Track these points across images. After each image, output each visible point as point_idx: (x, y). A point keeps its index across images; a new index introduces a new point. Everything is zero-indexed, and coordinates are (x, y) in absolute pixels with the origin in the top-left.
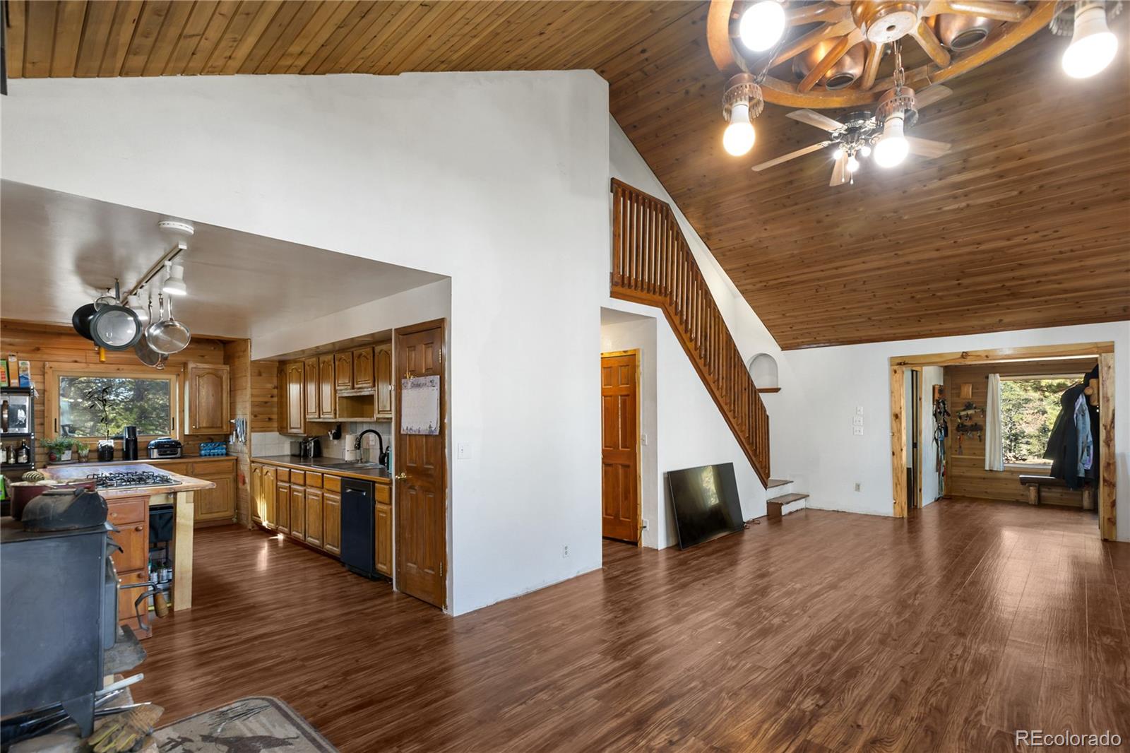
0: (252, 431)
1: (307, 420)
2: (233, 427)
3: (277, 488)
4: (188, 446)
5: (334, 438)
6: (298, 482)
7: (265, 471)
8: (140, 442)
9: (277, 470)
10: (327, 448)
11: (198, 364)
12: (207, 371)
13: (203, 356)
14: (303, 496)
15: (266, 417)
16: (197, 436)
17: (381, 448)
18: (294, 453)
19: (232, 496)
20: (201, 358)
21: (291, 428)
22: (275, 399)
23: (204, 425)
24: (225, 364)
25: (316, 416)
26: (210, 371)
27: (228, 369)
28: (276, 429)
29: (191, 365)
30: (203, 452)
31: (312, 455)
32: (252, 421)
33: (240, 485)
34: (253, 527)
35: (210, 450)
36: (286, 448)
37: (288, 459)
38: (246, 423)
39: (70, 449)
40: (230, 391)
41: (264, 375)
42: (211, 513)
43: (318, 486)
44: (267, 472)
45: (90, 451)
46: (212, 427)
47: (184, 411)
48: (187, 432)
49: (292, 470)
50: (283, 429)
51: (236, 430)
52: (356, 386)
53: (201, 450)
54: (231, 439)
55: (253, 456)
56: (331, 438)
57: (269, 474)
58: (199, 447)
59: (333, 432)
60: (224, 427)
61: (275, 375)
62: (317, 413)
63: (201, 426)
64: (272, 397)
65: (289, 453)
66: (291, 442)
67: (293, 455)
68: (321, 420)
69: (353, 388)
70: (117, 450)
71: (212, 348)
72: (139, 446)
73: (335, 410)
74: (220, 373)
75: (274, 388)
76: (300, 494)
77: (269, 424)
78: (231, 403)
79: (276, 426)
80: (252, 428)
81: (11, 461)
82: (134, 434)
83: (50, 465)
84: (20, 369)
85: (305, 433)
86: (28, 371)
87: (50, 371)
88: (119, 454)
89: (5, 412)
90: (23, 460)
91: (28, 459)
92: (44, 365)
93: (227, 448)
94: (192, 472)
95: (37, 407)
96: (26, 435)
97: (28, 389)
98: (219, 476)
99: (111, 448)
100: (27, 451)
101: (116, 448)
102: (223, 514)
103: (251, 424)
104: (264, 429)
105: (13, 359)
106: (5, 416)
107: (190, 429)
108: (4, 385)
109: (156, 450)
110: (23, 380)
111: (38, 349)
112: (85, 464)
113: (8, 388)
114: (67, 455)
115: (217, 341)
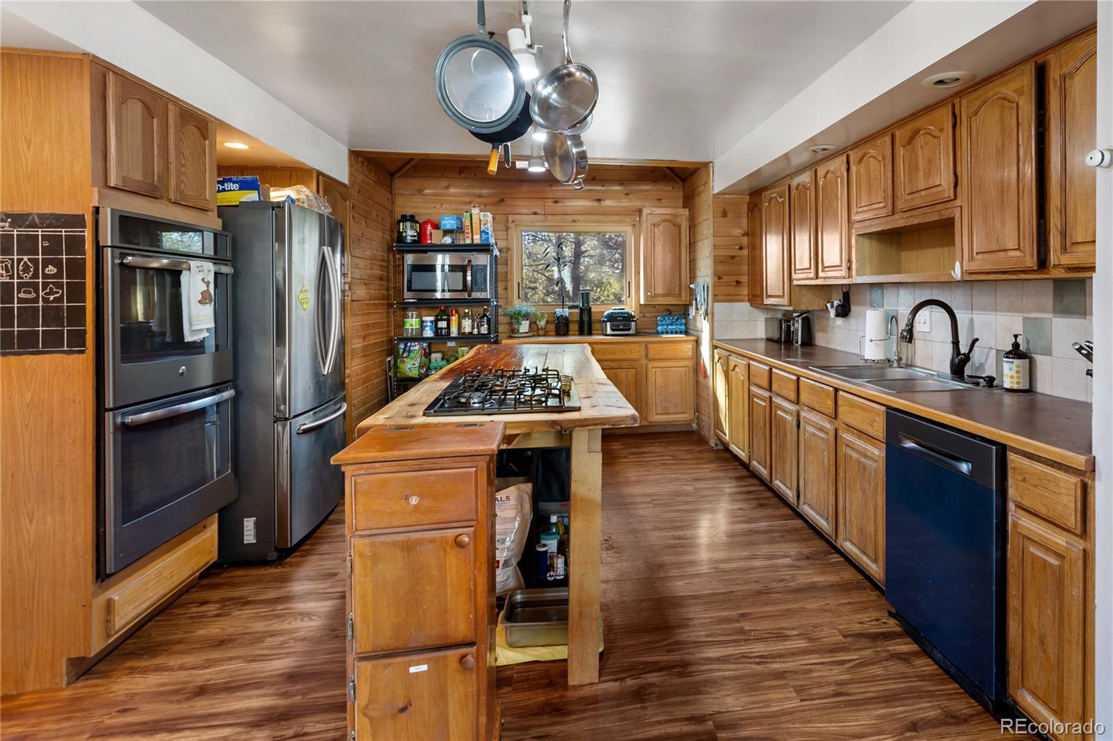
0: (715, 301)
1: (794, 283)
2: (692, 293)
3: (751, 396)
4: (644, 319)
5: (838, 315)
6: (785, 392)
7: (732, 365)
8: (595, 312)
9: (749, 364)
10: (824, 330)
11: (654, 209)
12: (664, 217)
13: (660, 200)
14: (795, 423)
15: (734, 278)
16: (654, 306)
17: (956, 343)
18: (770, 336)
19: (692, 393)
20: (658, 201)
21: (768, 296)
22: (745, 252)
24: (684, 207)
25: (812, 275)
26: (667, 217)
27: (688, 214)
28: (747, 298)
29: (646, 211)
30: (660, 328)
31: (799, 342)
32: (715, 286)
33: (701, 379)
34: (716, 445)
35: (667, 325)
36: (759, 328)
37: (762, 346)
38: (708, 288)
39: (527, 320)
40: (690, 244)
41: (730, 215)
42: (667, 414)
43: (825, 411)
44: (735, 366)
45: (547, 322)
46: (669, 295)
47: (639, 273)
48: (642, 302)
49: (774, 370)
50: (756, 297)
51: (696, 299)
52: (902, 207)
53: (658, 325)
54: (690, 312)
55: (716, 338)
56: (832, 315)
57: (737, 369)
58: (657, 321)
59: (836, 303)
60: (683, 295)
61: (746, 216)
62: (813, 270)
63: (656, 293)
64: (741, 248)
65: (763, 336)
66: (766, 318)
67: (769, 340)
68: (819, 282)
69: (893, 212)
70: (573, 322)
71: (670, 188)
72: (594, 318)
74: (679, 220)
75: (743, 235)
76: (789, 418)
77: (738, 291)
78: (690, 261)
79: (746, 293)
80: (715, 295)
81: (475, 332)
82: (588, 303)
83: (511, 337)
84: (482, 222)
85: (790, 305)
86: (489, 225)
87: (512, 226)
88: (574, 327)
89: (469, 273)
90: (484, 330)
91: (489, 329)
92: (507, 219)
93: (686, 324)
94: (646, 355)
95: (501, 269)
96: (487, 301)
97: (489, 245)
98: (676, 364)
99: (566, 319)
100: (489, 320)
101: (571, 319)
102: (680, 416)
103: (714, 289)
104: (731, 298)
105: (475, 211)
106: (469, 278)
107: (646, 297)
108: (468, 241)
109: (608, 324)
110: (484, 236)
111: (502, 200)
112: (542, 339)
113: (472, 245)
114: (524, 326)
115: (675, 178)
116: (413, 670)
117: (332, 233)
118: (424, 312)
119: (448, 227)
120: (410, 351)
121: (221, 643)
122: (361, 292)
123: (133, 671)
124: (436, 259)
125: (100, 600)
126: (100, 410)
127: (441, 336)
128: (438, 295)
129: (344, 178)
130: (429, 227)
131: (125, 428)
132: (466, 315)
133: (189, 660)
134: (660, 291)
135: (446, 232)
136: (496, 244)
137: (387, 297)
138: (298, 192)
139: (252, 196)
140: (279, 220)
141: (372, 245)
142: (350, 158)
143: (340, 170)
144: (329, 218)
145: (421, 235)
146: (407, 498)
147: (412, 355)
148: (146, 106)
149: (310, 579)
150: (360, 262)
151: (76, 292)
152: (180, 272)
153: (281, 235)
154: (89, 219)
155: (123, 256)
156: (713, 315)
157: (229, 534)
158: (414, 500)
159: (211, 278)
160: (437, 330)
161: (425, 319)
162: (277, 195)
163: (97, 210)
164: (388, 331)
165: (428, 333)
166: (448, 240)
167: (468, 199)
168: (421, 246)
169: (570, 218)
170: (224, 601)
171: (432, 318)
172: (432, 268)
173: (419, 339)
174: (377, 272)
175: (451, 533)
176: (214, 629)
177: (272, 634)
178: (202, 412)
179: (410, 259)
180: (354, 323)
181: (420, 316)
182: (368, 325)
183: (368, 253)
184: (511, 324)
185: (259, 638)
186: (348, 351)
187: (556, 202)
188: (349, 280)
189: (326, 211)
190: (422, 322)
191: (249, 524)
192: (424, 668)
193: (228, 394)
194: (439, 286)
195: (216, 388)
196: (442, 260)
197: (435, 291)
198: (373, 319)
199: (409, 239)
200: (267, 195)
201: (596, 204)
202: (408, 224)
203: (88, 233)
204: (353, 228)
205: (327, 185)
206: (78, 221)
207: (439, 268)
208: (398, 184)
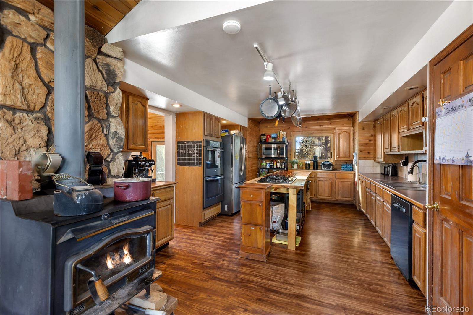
0: (359, 159)
1: (385, 153)
2: (353, 156)
3: (366, 192)
4: (336, 165)
5: (404, 165)
6: (373, 190)
7: (362, 181)
8: (318, 162)
9: (366, 181)
10: (401, 171)
11: (340, 128)
12: (343, 130)
13: (343, 124)
14: (375, 200)
15: (367, 151)
16: (341, 161)
18: (382, 172)
19: (353, 191)
21: (378, 158)
22: (372, 142)
23: (342, 156)
25: (389, 151)
26: (345, 130)
27: (353, 129)
29: (336, 129)
30: (342, 168)
31: (391, 175)
33: (356, 186)
34: (359, 209)
35: (345, 167)
36: (379, 170)
37: (379, 176)
38: (357, 155)
39: (297, 164)
41: (365, 129)
42: (343, 197)
43: (381, 196)
45: (303, 165)
46: (345, 157)
48: (336, 159)
49: (371, 183)
50: (375, 158)
51: (354, 158)
52: (411, 128)
54: (353, 163)
55: (359, 172)
56: (402, 165)
57: (363, 183)
58: (341, 166)
59: (403, 161)
60: (351, 157)
61: (372, 129)
62: (390, 149)
64: (370, 141)
65: (380, 172)
66: (380, 166)
67: (382, 174)
68: (392, 153)
69: (409, 129)
70: (312, 165)
71: (347, 120)
72: (318, 164)
73: (399, 146)
74: (349, 131)
75: (371, 136)
77: (368, 155)
78: (354, 145)
79: (372, 157)
80: (359, 157)
81: (281, 167)
82: (316, 159)
83: (291, 169)
84: (283, 134)
85: (384, 161)
86: (285, 136)
87: (292, 135)
88: (312, 167)
89: (279, 150)
90: (283, 167)
91: (284, 166)
92: (291, 134)
93: (353, 167)
94: (335, 177)
95: (289, 148)
96: (284, 158)
97: (284, 142)
98: (346, 181)
99: (309, 164)
100: (284, 164)
101: (311, 164)
102: (348, 199)
103: (359, 155)
104: (365, 158)
105: (281, 132)
106: (279, 151)
107: (337, 157)
108: (279, 141)
109: (323, 166)
110: (283, 139)
111: (290, 128)
112: (301, 170)
113: (280, 142)
114: (295, 166)
115: (349, 116)
116: (251, 228)
117: (243, 141)
118: (267, 161)
119: (273, 137)
120: (263, 172)
121: (221, 227)
122: (251, 155)
123: (208, 227)
124: (271, 146)
125: (203, 212)
126: (204, 177)
127: (271, 168)
128: (273, 156)
129: (246, 126)
130: (268, 137)
131: (207, 181)
132: (278, 162)
133: (216, 228)
134: (341, 155)
135: (273, 138)
136: (287, 141)
137: (258, 157)
138: (236, 131)
139: (227, 134)
140: (232, 139)
141: (254, 142)
142: (248, 120)
143: (245, 124)
144: (243, 137)
145: (266, 139)
146: (250, 195)
147: (264, 173)
148: (210, 119)
149: (237, 220)
150: (250, 147)
151: (200, 155)
152: (215, 151)
153: (232, 142)
154: (202, 141)
155: (207, 148)
156: (358, 164)
157: (223, 208)
158: (252, 196)
159: (220, 152)
160: (270, 166)
161: (267, 163)
162: (232, 132)
163: (203, 140)
164: (258, 166)
165: (268, 167)
166: (273, 140)
167: (279, 128)
168: (266, 142)
169: (311, 132)
170: (222, 220)
171: (269, 163)
172: (271, 149)
173: (266, 168)
174: (255, 150)
175: (258, 203)
176: (220, 224)
177: (230, 227)
178: (218, 180)
179: (264, 146)
180: (249, 163)
181: (266, 162)
182: (252, 164)
183: (252, 145)
184: (291, 165)
185: (228, 227)
186: (247, 170)
187: (306, 127)
188: (247, 152)
189: (242, 135)
190: (266, 164)
191: (226, 206)
192: (253, 228)
193: (222, 177)
194: (273, 153)
195: (221, 175)
196: (273, 146)
197: (272, 155)
198: (254, 162)
199: (263, 141)
200: (230, 133)
201: (320, 127)
202: (263, 136)
203: (202, 144)
204: (249, 138)
205: (243, 128)
206: (200, 142)
207: (273, 149)
208: (261, 125)
